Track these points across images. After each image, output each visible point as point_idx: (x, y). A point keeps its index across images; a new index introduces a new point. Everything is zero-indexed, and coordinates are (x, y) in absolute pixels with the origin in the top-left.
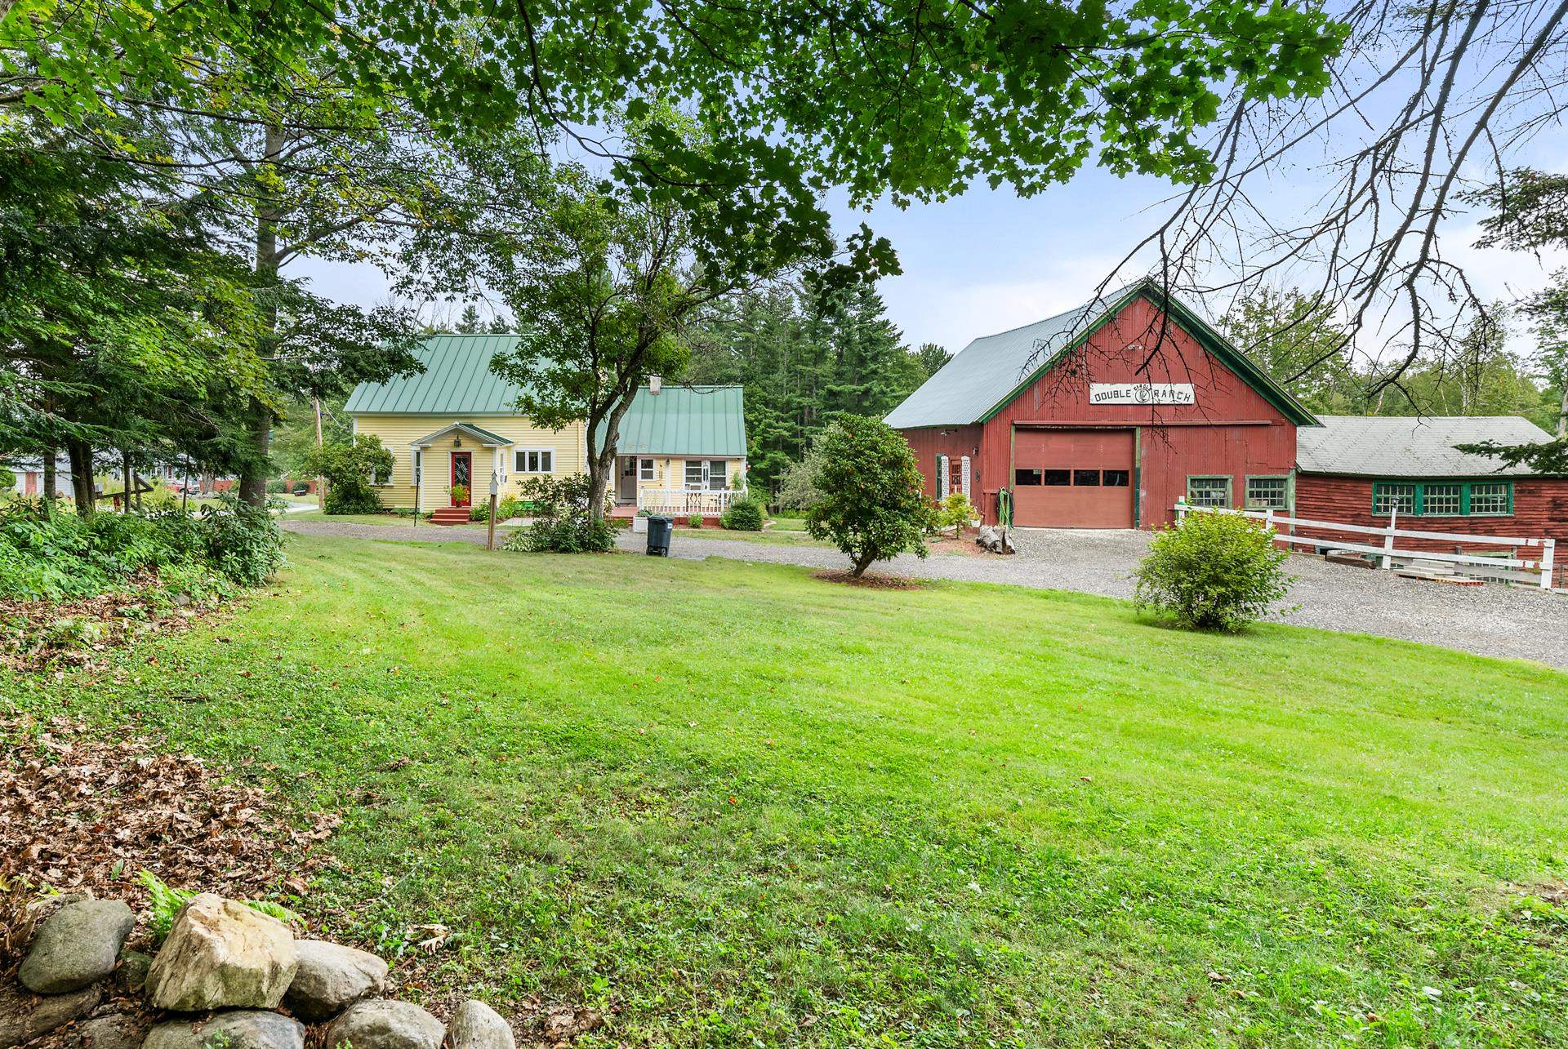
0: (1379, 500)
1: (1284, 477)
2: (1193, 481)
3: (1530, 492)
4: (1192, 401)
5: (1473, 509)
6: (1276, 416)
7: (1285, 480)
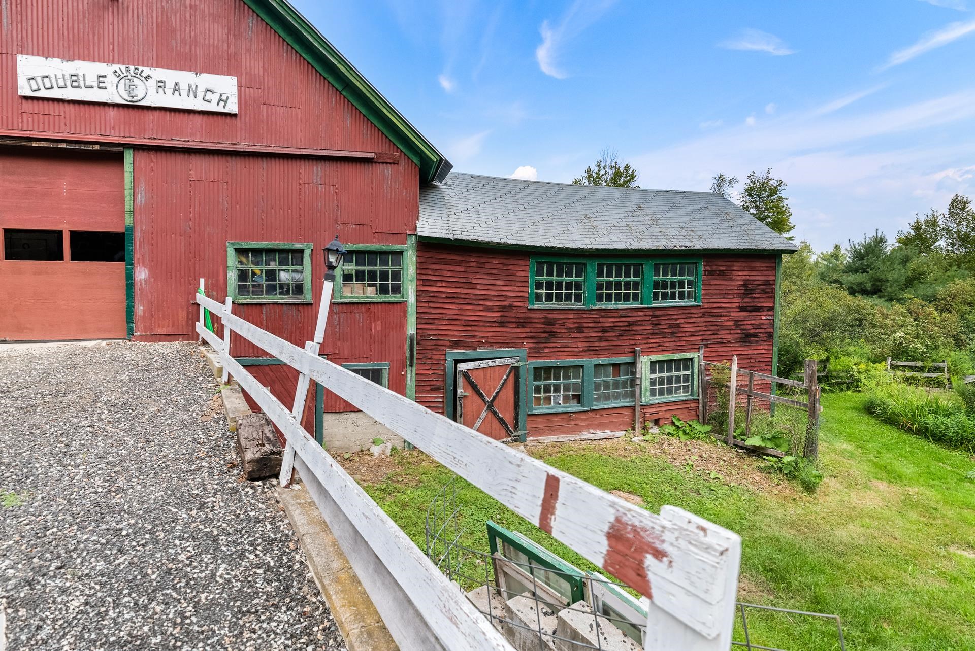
0: (539, 285)
1: (397, 247)
2: (240, 251)
3: (722, 273)
4: (232, 107)
5: (656, 297)
6: (384, 148)
7: (401, 253)
